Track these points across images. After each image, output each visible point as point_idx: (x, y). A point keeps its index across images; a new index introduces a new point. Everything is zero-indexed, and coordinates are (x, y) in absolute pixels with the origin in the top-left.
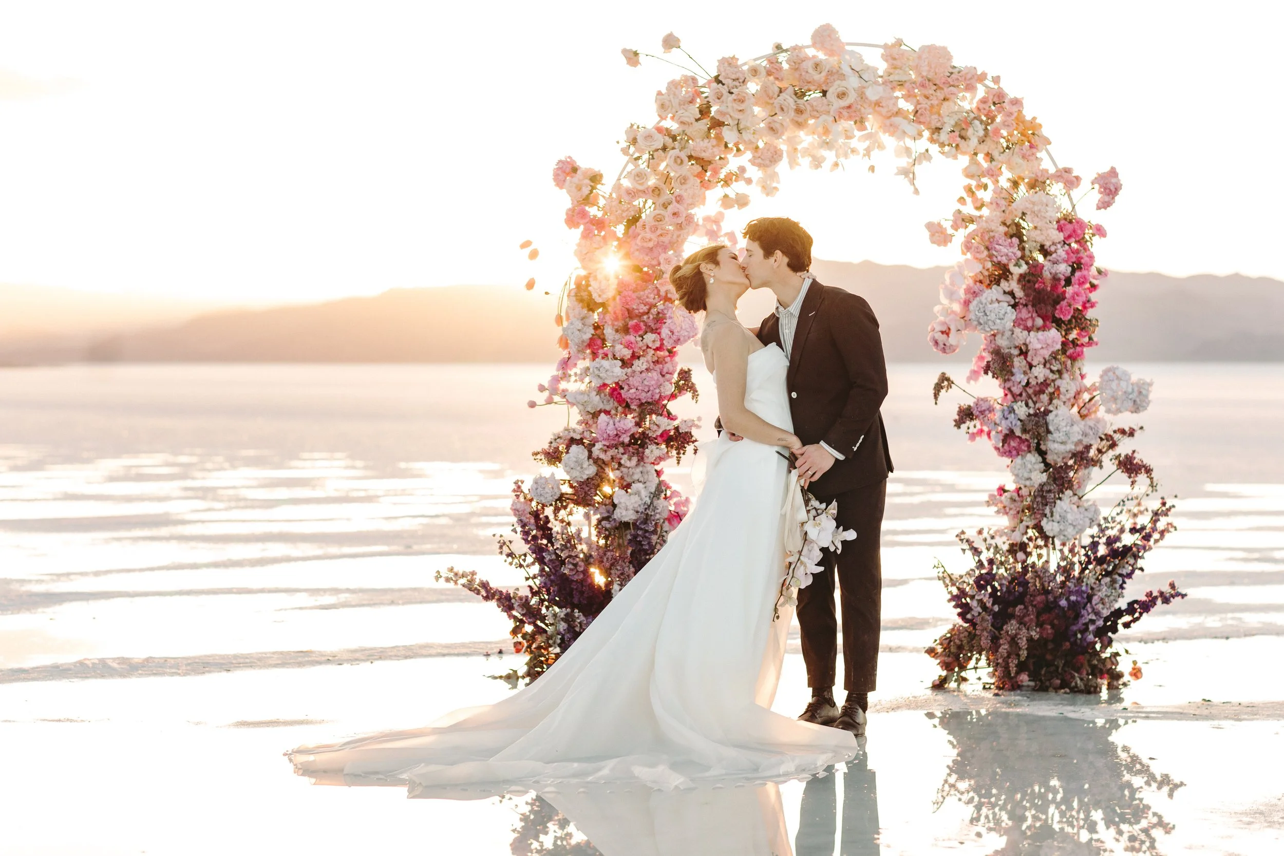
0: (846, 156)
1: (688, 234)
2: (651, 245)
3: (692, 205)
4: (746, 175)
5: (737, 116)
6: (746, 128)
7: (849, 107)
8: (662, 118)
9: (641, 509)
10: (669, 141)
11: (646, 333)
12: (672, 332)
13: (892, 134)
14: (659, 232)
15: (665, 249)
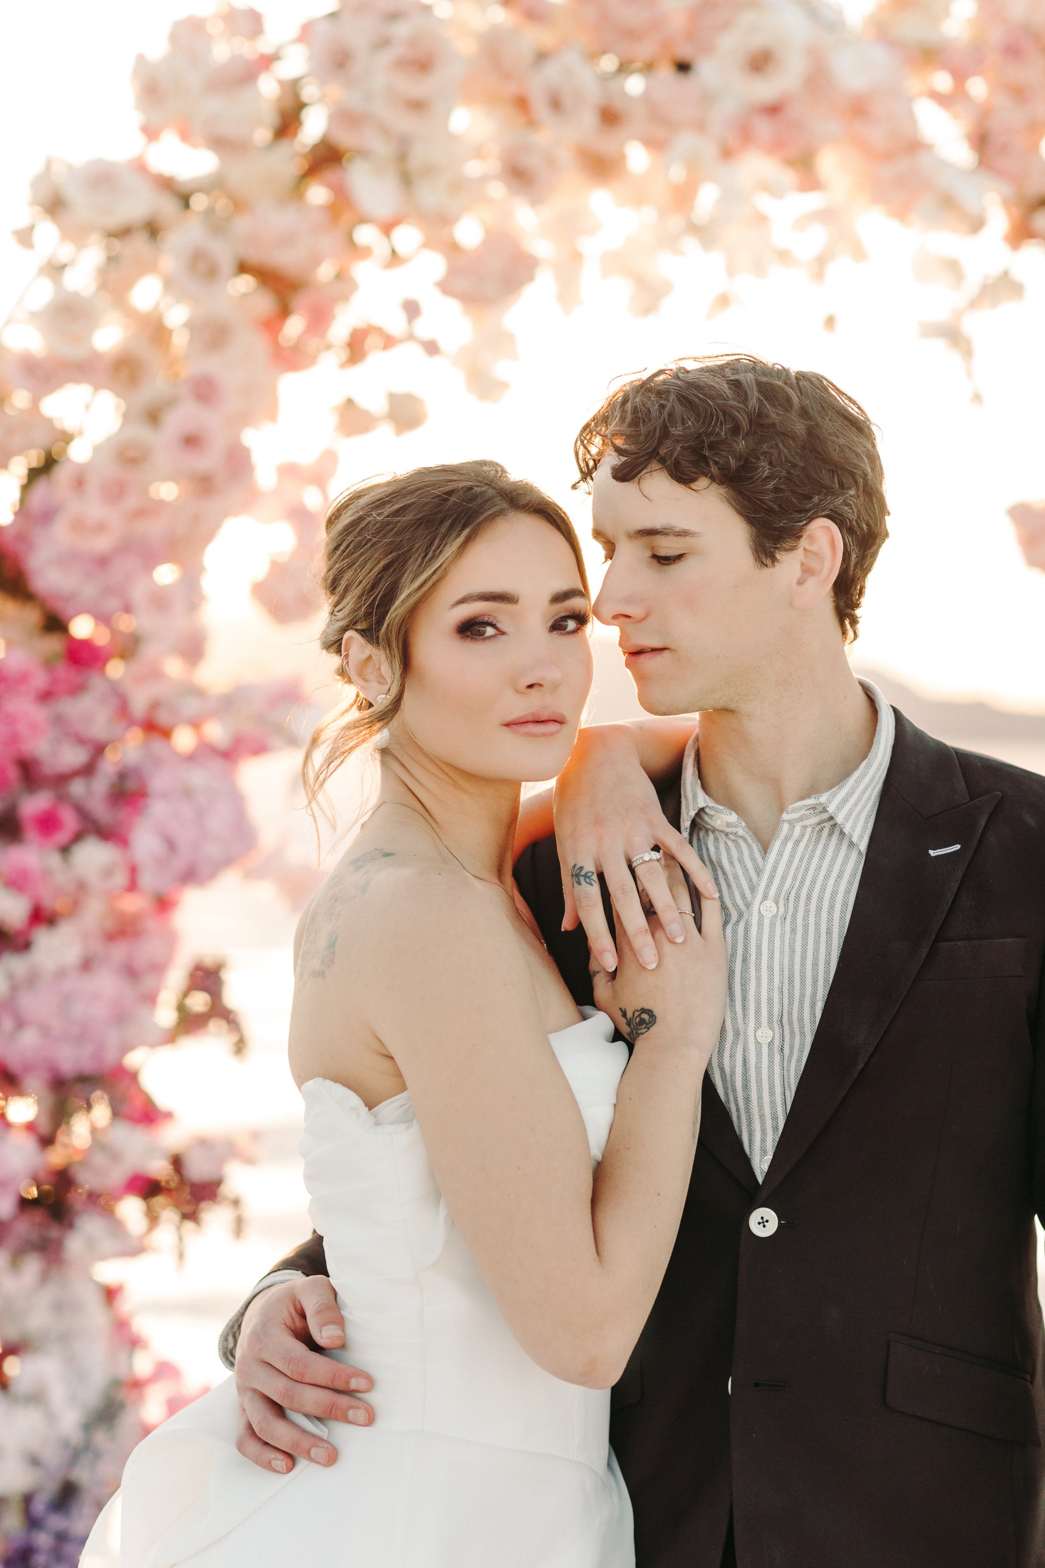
0: (759, 269)
1: (226, 514)
2: (102, 544)
3: (245, 419)
4: (423, 328)
5: (404, 123)
6: (429, 171)
7: (773, 110)
8: (151, 133)
9: (53, 1457)
10: (168, 207)
11: (78, 837)
12: (171, 845)
13: (901, 213)
14: (131, 502)
15: (151, 560)
